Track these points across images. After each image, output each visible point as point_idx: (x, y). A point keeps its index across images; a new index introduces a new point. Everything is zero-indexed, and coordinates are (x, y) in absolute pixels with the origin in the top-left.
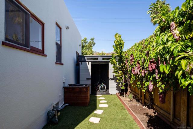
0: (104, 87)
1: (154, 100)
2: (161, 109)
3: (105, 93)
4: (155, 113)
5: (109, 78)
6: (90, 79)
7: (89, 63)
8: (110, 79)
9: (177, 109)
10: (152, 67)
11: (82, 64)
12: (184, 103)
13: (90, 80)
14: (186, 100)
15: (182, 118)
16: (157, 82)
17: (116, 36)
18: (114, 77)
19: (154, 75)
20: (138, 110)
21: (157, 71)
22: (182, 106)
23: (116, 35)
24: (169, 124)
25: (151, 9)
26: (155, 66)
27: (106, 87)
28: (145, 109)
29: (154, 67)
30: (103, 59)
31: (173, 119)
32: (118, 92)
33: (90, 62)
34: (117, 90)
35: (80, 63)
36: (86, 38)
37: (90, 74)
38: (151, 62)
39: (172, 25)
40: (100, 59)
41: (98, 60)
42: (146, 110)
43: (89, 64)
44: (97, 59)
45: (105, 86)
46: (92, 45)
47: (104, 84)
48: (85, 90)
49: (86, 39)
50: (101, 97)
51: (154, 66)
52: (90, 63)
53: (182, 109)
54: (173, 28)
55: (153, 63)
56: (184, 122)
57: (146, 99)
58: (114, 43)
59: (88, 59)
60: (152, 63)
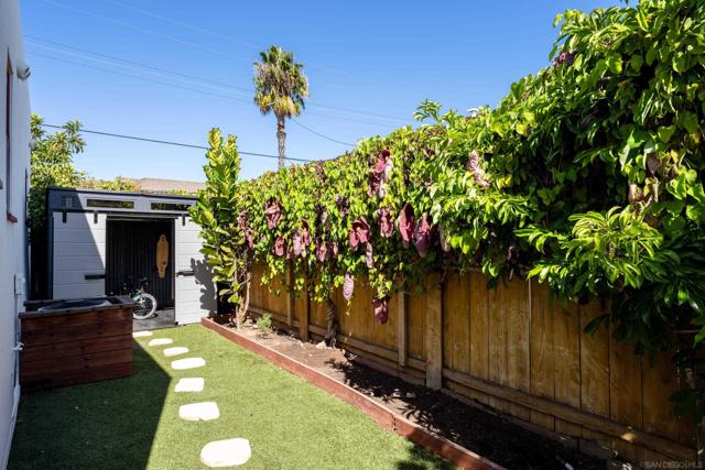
0: (148, 302)
1: (341, 323)
2: (367, 343)
3: (153, 322)
4: (346, 356)
5: (177, 271)
6: (101, 277)
7: (96, 216)
8: (180, 273)
9: (414, 336)
10: (356, 238)
11: (65, 220)
12: (435, 318)
13: (103, 280)
14: (439, 312)
15: (429, 355)
16: (371, 277)
17: (212, 137)
18: (193, 266)
19: (363, 258)
20: (306, 356)
21: (369, 247)
22: (430, 326)
23: (213, 133)
24: (395, 374)
25: (421, 111)
26: (367, 235)
27: (154, 303)
28: (323, 351)
29: (363, 239)
30: (154, 206)
31: (406, 361)
32: (206, 313)
33: (99, 215)
34: (202, 307)
35: (57, 216)
36: (39, 117)
37: (100, 259)
38: (355, 226)
39: (473, 158)
40: (143, 206)
41: (132, 207)
42: (327, 353)
43: (96, 221)
44: (131, 205)
45: (152, 298)
46: (72, 148)
47: (146, 291)
48: (124, 318)
49: (38, 122)
50: (152, 338)
51: (362, 234)
52: (102, 218)
53: (430, 332)
54: (474, 163)
55: (362, 228)
56: (435, 361)
57: (314, 325)
58: (207, 156)
59: (90, 203)
60: (358, 229)
